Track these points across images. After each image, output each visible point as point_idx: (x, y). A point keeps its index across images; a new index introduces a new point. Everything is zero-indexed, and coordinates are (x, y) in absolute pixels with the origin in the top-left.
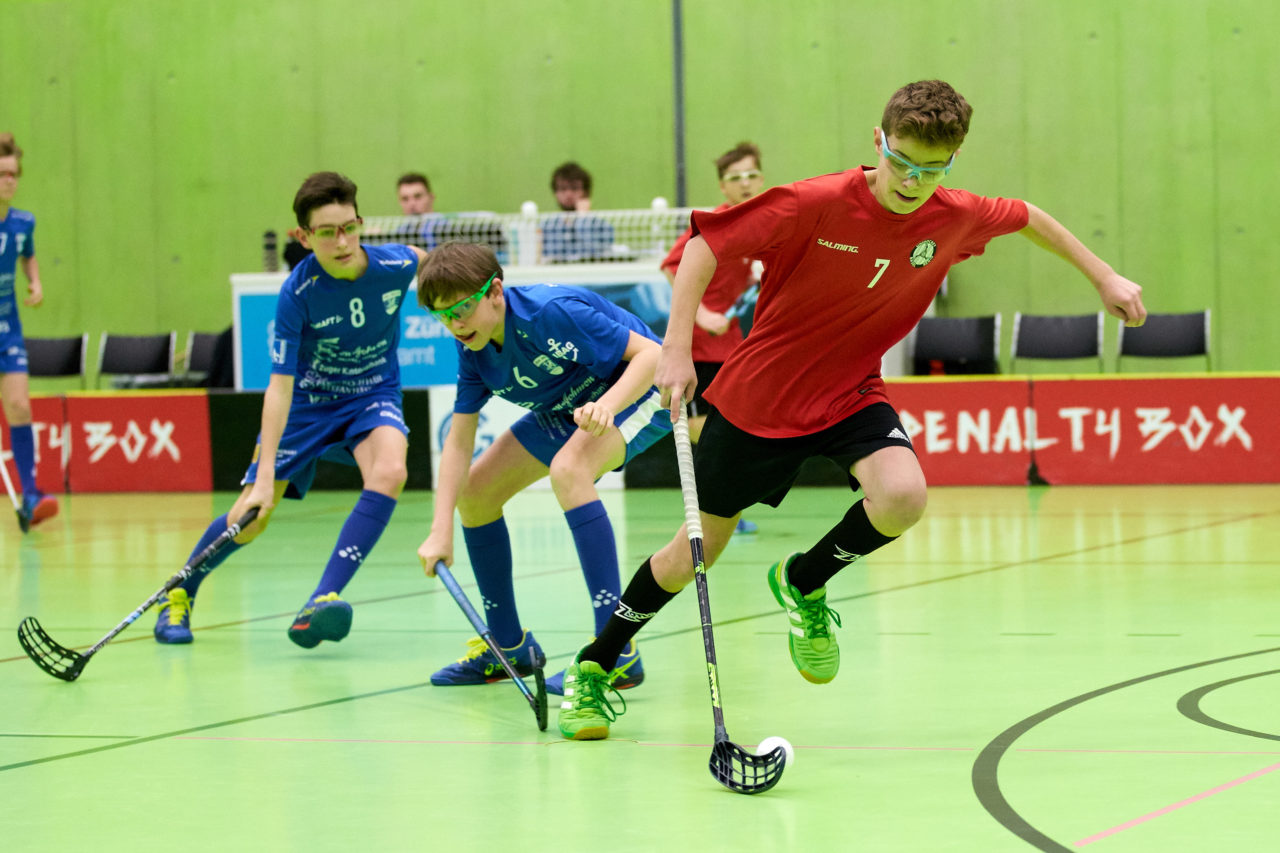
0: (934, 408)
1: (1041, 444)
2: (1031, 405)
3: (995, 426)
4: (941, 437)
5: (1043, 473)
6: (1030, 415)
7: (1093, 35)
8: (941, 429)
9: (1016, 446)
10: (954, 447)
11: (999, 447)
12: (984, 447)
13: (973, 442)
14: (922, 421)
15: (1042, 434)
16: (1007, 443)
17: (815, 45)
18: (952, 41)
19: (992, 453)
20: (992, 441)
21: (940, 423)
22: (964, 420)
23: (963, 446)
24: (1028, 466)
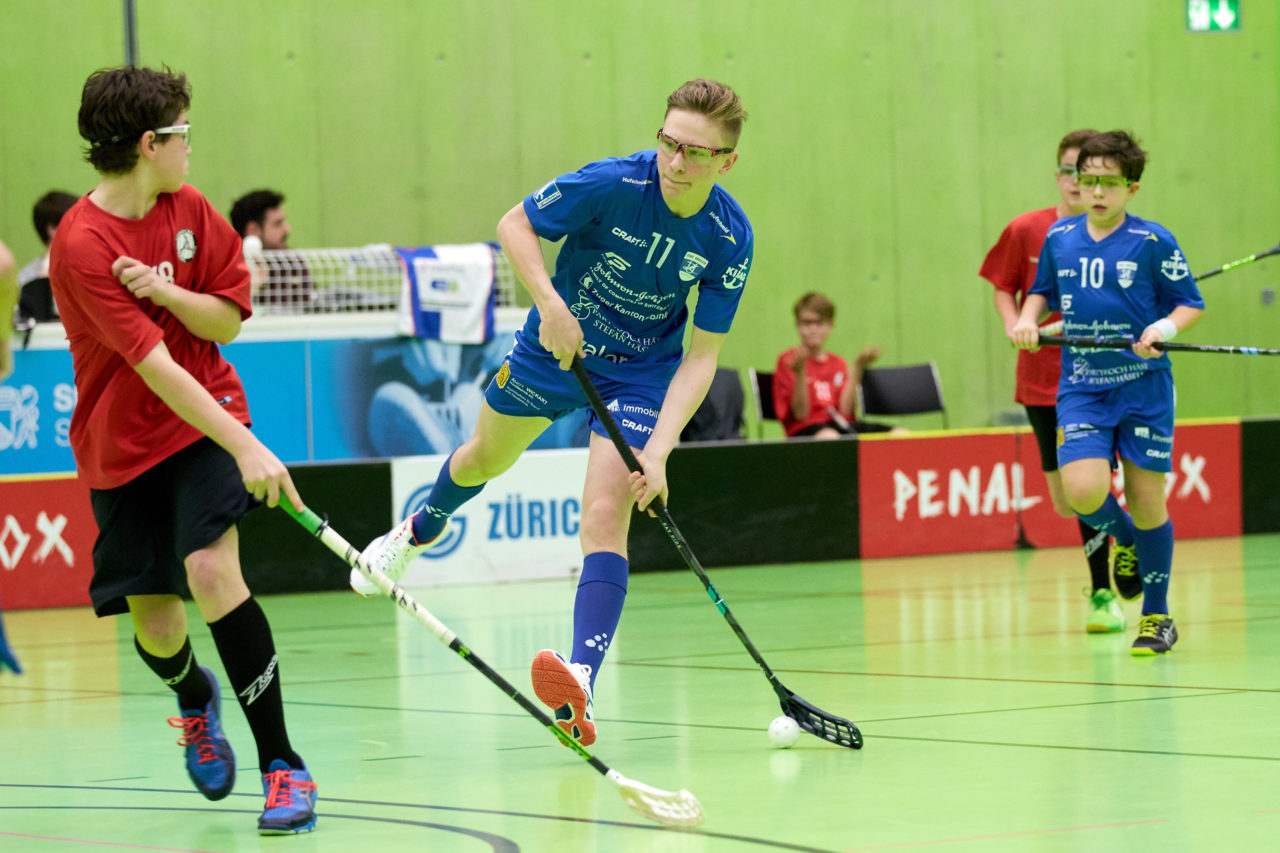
0: (926, 468)
1: (1027, 503)
2: (1019, 460)
3: (984, 486)
4: (934, 499)
5: (1031, 537)
6: (1017, 471)
7: (587, 56)
8: (933, 491)
9: (1003, 507)
10: (946, 510)
11: (987, 509)
12: (974, 510)
13: (964, 503)
14: (915, 482)
15: (1028, 493)
16: (996, 503)
17: (290, 56)
18: (441, 57)
19: (981, 515)
20: (981, 501)
21: (932, 483)
22: (956, 477)
23: (954, 508)
24: (1016, 528)
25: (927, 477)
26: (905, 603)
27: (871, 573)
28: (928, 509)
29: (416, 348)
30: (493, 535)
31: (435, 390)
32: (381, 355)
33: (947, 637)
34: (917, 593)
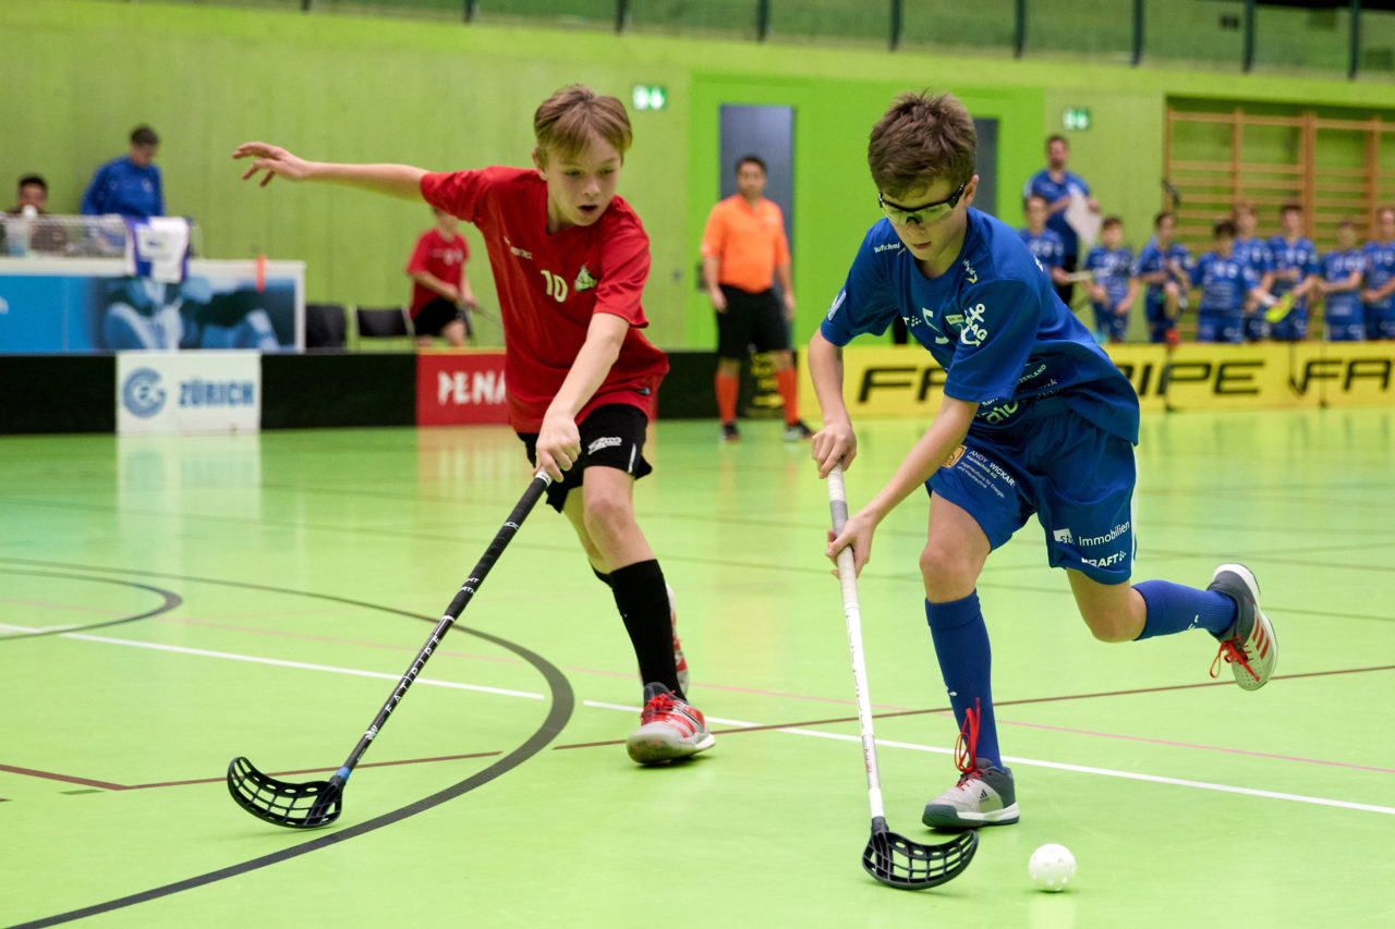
25: (460, 378)
26: (444, 457)
27: (424, 436)
28: (461, 398)
29: (136, 286)
30: (183, 402)
31: (147, 310)
32: (112, 287)
33: (470, 476)
34: (451, 449)
